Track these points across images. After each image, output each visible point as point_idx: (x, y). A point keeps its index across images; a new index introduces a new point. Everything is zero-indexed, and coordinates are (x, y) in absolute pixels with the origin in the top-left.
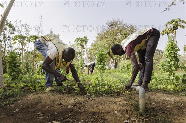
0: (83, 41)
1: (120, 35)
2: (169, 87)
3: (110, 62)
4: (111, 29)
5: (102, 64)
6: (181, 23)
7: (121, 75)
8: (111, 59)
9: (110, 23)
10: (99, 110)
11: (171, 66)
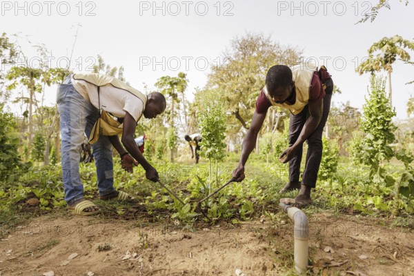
0: (176, 84)
1: (263, 71)
2: (370, 201)
3: (238, 134)
4: (243, 56)
5: (214, 144)
6: (402, 47)
7: (263, 166)
8: (243, 128)
9: (240, 42)
10: (197, 266)
11: (375, 152)
